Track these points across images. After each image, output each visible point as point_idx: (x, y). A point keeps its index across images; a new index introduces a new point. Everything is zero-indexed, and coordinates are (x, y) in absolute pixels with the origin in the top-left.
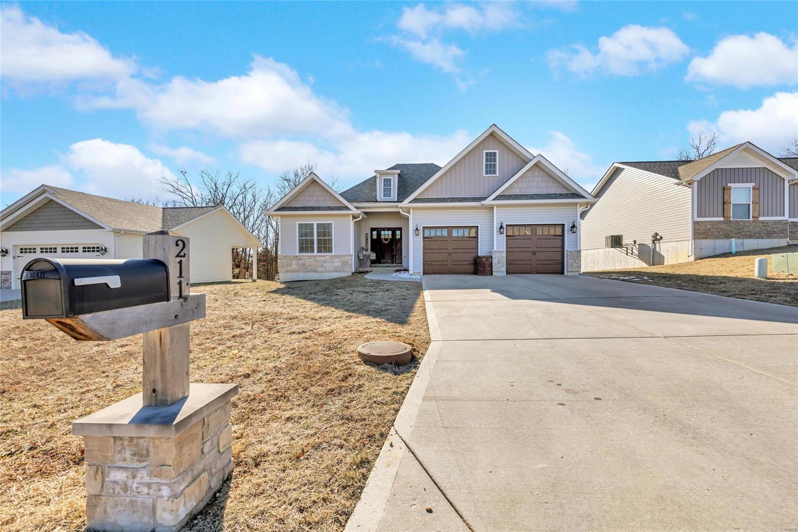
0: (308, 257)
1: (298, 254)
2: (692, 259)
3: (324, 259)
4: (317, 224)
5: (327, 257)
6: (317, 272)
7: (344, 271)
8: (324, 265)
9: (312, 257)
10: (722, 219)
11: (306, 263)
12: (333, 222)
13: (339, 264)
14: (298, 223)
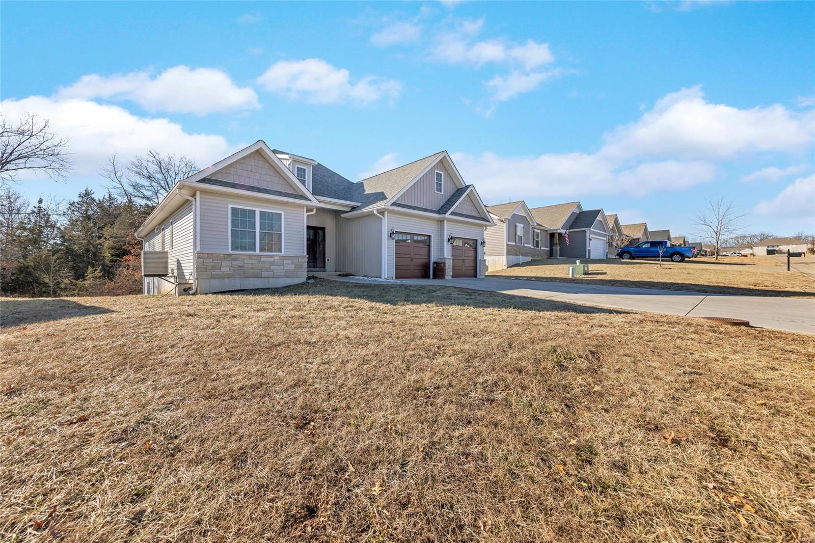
0: (248, 257)
1: (230, 251)
2: (505, 267)
3: (272, 259)
4: (261, 212)
5: (276, 258)
6: (261, 277)
7: (297, 277)
8: (272, 268)
9: (253, 257)
10: (514, 244)
11: (245, 265)
12: (282, 213)
13: (292, 267)
14: (230, 206)
